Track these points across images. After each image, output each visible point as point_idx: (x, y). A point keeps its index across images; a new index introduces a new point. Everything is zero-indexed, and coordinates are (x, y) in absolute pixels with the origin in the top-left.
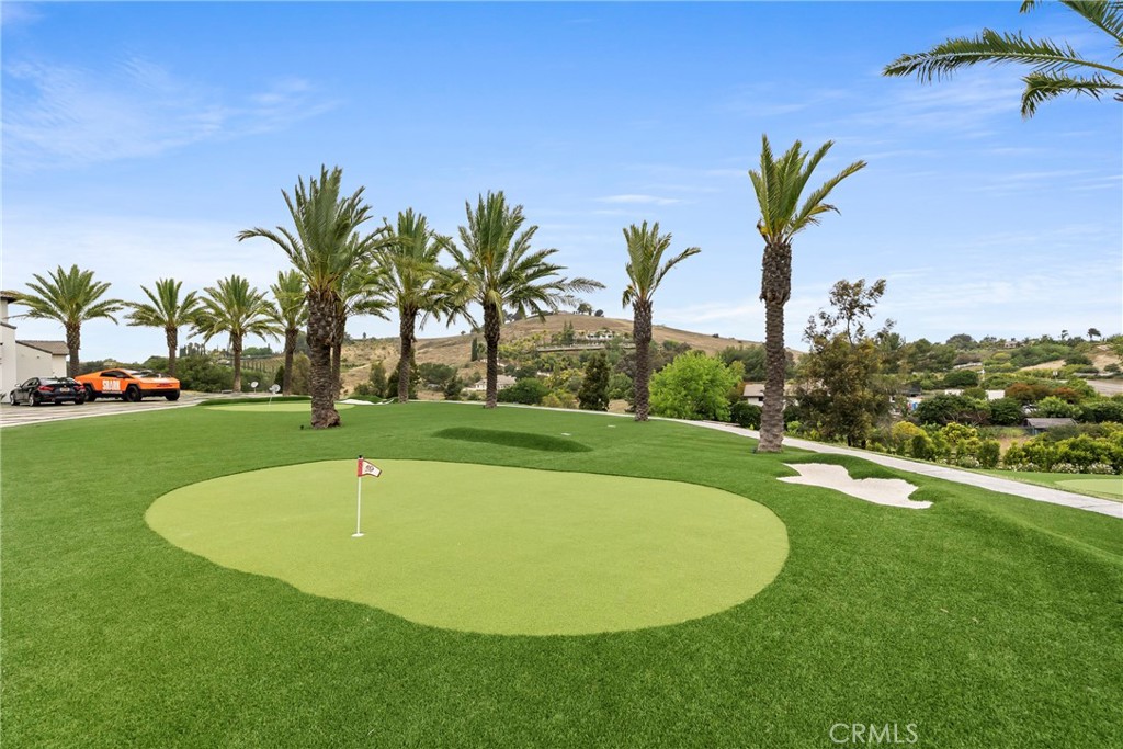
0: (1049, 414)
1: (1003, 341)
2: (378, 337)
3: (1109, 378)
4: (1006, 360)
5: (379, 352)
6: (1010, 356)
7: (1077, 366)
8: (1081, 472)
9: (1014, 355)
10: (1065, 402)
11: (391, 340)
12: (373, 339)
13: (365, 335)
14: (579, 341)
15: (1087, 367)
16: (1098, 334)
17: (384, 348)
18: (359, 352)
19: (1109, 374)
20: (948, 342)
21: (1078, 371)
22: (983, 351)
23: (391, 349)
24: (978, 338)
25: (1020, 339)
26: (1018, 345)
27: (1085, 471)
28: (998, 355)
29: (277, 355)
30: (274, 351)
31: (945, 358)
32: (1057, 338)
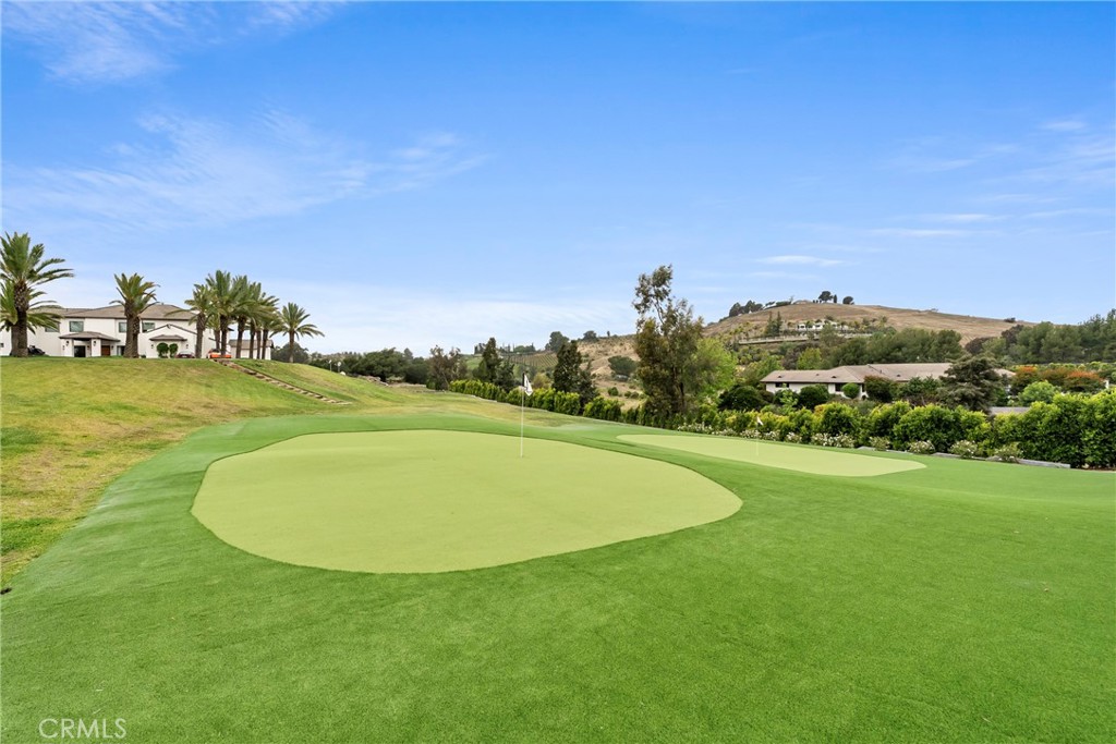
2: (619, 335)
5: (617, 348)
11: (629, 337)
12: (615, 336)
13: (608, 333)
14: (786, 333)
17: (622, 345)
18: (600, 349)
23: (628, 345)
29: (539, 352)
30: (537, 349)
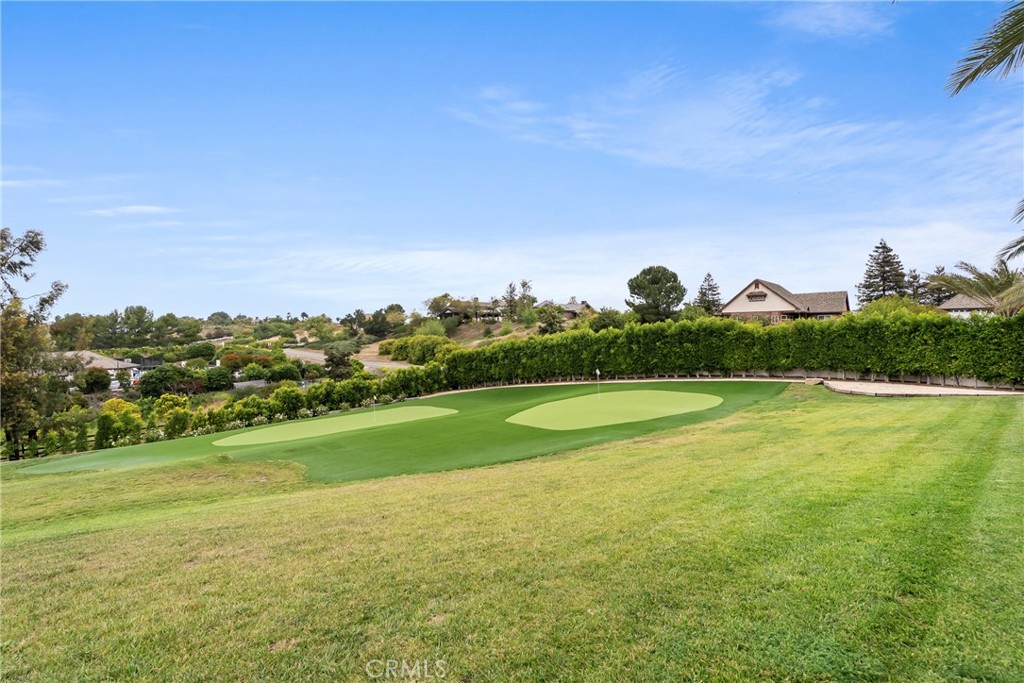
0: (250, 378)
1: (250, 319)
3: (302, 347)
4: (250, 334)
6: (252, 331)
7: (285, 339)
8: (246, 426)
9: (256, 331)
10: (261, 368)
15: (292, 339)
16: (307, 316)
19: (302, 344)
20: (209, 318)
21: (287, 342)
22: (236, 327)
24: (233, 316)
25: (262, 318)
26: (260, 322)
27: (250, 425)
28: (245, 330)
31: (191, 332)
32: (285, 318)
